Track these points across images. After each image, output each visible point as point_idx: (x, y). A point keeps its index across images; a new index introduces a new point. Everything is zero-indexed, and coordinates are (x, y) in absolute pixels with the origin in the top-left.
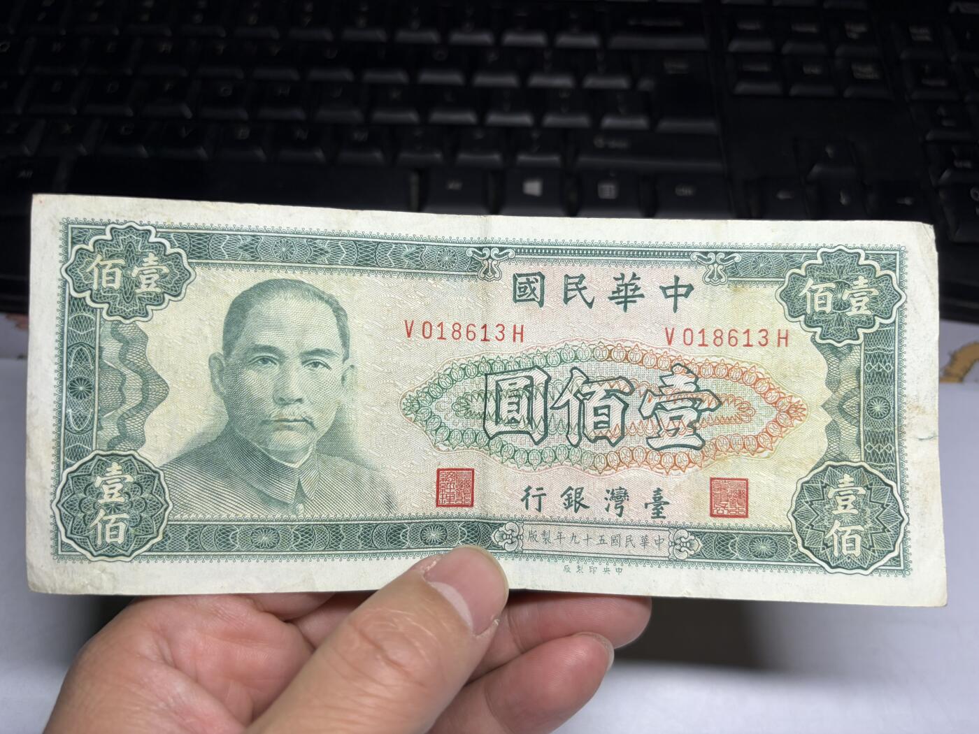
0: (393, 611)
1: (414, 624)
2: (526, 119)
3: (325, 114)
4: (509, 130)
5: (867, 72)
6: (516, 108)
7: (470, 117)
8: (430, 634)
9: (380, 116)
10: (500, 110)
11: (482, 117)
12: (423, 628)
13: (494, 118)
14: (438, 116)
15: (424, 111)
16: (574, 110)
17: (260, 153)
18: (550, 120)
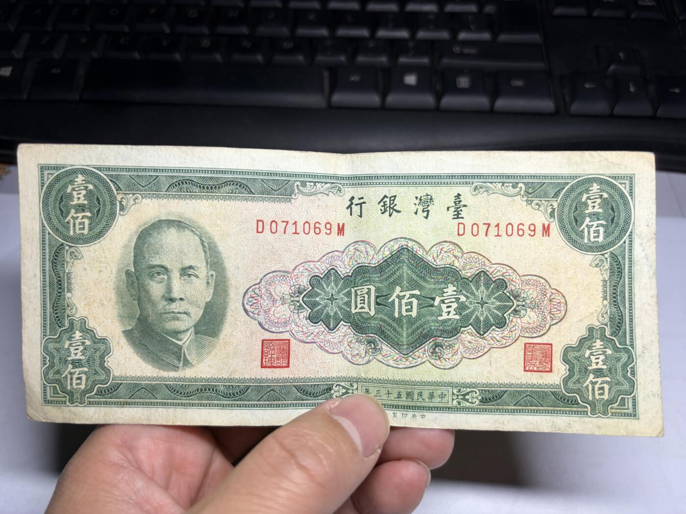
0: (305, 431)
1: (320, 441)
2: (404, 34)
3: (263, 30)
4: (392, 42)
6: (397, 26)
7: (364, 33)
8: (331, 450)
9: (302, 31)
10: (386, 26)
11: (373, 32)
12: (326, 445)
13: (382, 33)
14: (342, 32)
15: (332, 28)
16: (438, 27)
17: (218, 57)
18: (421, 34)
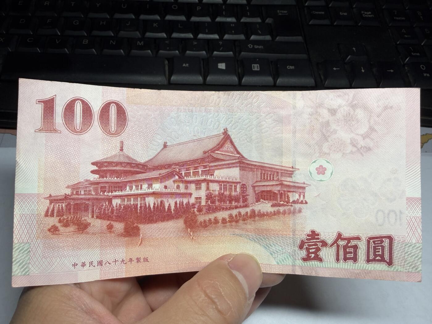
2: (216, 36)
3: (122, 34)
4: (208, 41)
5: (368, 14)
7: (190, 35)
9: (149, 34)
11: (196, 35)
13: (201, 36)
14: (175, 35)
18: (226, 37)
